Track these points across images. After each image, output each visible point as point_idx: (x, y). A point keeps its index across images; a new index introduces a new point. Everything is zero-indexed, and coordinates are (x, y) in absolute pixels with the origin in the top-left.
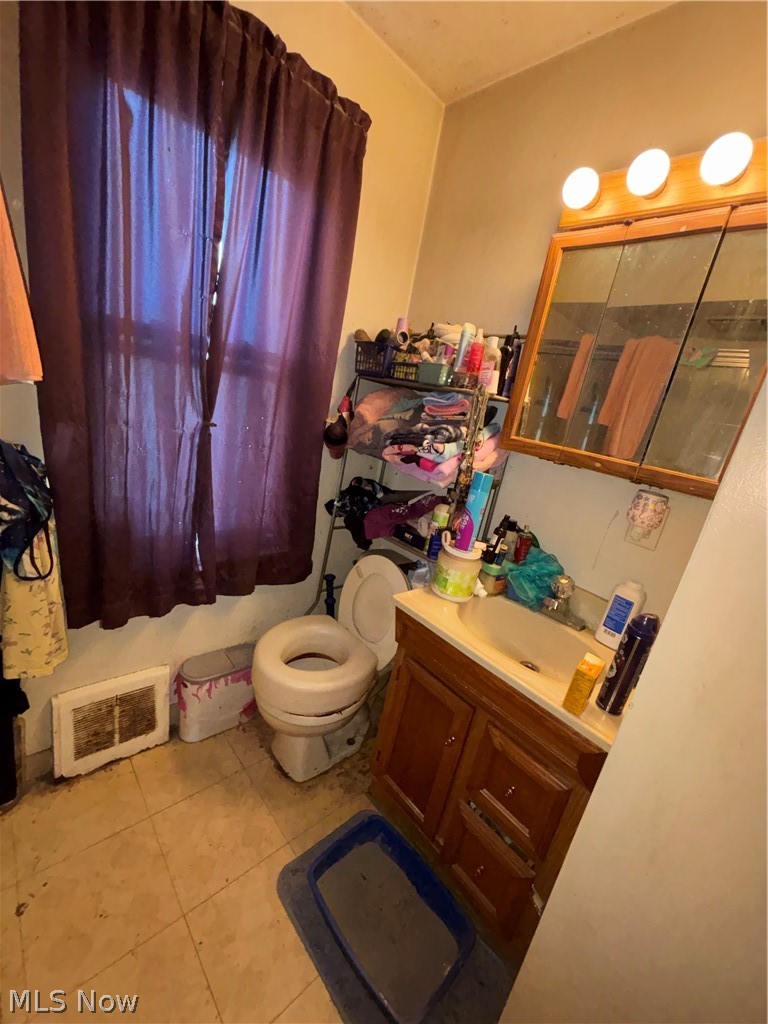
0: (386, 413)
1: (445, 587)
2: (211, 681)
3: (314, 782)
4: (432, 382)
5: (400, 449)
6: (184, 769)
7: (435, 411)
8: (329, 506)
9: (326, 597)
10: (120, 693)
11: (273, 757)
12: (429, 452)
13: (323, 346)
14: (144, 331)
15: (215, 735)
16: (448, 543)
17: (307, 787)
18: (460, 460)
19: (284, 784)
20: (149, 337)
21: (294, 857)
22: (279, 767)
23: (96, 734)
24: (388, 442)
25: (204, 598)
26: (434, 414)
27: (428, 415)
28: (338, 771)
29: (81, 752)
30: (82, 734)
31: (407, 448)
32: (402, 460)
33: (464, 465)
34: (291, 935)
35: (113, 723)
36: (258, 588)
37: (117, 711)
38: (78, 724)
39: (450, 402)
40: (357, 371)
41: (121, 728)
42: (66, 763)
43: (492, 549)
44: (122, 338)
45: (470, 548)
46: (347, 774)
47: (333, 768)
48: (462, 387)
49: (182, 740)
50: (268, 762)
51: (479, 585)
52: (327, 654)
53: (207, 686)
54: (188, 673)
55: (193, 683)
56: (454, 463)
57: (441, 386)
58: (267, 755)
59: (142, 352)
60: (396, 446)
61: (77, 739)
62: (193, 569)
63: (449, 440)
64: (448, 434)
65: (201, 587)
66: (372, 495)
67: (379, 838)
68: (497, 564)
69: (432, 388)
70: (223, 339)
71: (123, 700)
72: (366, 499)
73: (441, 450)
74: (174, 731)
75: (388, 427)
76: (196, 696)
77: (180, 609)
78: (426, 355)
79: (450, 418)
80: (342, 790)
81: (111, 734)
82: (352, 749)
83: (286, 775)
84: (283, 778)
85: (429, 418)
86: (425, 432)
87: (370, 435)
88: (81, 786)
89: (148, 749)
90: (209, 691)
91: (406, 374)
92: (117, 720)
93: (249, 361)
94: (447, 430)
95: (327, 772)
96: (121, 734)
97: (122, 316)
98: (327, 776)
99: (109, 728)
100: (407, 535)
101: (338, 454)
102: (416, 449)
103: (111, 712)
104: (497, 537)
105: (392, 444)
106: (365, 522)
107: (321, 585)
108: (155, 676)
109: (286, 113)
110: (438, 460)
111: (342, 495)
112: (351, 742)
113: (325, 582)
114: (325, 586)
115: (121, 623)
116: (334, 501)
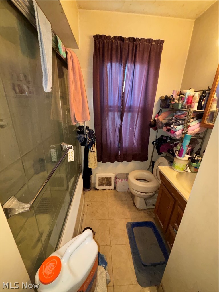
0: (166, 118)
1: (175, 167)
2: (121, 179)
3: (141, 210)
4: (177, 109)
5: (166, 128)
6: (115, 196)
7: (177, 117)
8: (153, 143)
9: (152, 167)
10: (106, 176)
11: (133, 201)
12: (173, 128)
13: (149, 103)
14: (111, 107)
15: (123, 192)
16: (177, 154)
17: (139, 210)
18: (183, 131)
19: (134, 207)
20: (111, 108)
21: (131, 221)
22: (134, 203)
23: (102, 183)
24: (164, 126)
25: (120, 161)
26: (176, 117)
27: (175, 118)
28: (148, 210)
29: (99, 185)
30: (100, 182)
31: (168, 127)
32: (167, 131)
33: (184, 132)
34: (126, 234)
35: (104, 182)
36: (133, 161)
37: (105, 180)
38: (99, 180)
39: (181, 114)
40: (161, 107)
41: (106, 183)
42: (97, 187)
43: (194, 158)
44: (106, 109)
45: (182, 156)
46: (150, 212)
47: (147, 209)
48: (185, 109)
49: (116, 190)
50: (132, 202)
51: (188, 168)
52: (147, 180)
53: (121, 180)
54: (118, 176)
55: (119, 179)
56: (180, 131)
57: (179, 109)
58: (132, 200)
59: (110, 111)
60: (165, 127)
61: (99, 183)
62: (118, 154)
63: (179, 125)
64: (178, 123)
65: (120, 158)
66: (165, 141)
67: (152, 228)
68: (196, 163)
69: (177, 110)
70: (125, 105)
71: (106, 178)
72: (163, 141)
73: (175, 128)
74: (115, 188)
75: (164, 122)
76: (118, 181)
77: (116, 162)
78: (176, 101)
79: (181, 118)
80: (147, 215)
81: (104, 184)
82: (154, 207)
83: (135, 206)
84: (134, 206)
85: (176, 119)
86: (173, 123)
87: (161, 124)
88: (99, 191)
89: (110, 190)
90: (121, 181)
91: (172, 106)
92: (105, 182)
93: (131, 109)
94: (179, 122)
95: (145, 209)
96: (106, 185)
97: (106, 105)
98: (145, 210)
99: (104, 183)
100: (171, 152)
101: (156, 129)
102: (170, 128)
103: (104, 180)
104: (195, 154)
105: (165, 126)
106: (160, 148)
107: (151, 164)
108: (112, 175)
109: (139, 52)
110: (175, 131)
111: (156, 140)
112: (153, 205)
113: (152, 163)
114: (152, 164)
115: (105, 162)
116: (154, 142)
